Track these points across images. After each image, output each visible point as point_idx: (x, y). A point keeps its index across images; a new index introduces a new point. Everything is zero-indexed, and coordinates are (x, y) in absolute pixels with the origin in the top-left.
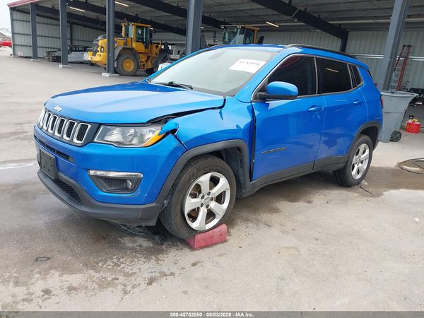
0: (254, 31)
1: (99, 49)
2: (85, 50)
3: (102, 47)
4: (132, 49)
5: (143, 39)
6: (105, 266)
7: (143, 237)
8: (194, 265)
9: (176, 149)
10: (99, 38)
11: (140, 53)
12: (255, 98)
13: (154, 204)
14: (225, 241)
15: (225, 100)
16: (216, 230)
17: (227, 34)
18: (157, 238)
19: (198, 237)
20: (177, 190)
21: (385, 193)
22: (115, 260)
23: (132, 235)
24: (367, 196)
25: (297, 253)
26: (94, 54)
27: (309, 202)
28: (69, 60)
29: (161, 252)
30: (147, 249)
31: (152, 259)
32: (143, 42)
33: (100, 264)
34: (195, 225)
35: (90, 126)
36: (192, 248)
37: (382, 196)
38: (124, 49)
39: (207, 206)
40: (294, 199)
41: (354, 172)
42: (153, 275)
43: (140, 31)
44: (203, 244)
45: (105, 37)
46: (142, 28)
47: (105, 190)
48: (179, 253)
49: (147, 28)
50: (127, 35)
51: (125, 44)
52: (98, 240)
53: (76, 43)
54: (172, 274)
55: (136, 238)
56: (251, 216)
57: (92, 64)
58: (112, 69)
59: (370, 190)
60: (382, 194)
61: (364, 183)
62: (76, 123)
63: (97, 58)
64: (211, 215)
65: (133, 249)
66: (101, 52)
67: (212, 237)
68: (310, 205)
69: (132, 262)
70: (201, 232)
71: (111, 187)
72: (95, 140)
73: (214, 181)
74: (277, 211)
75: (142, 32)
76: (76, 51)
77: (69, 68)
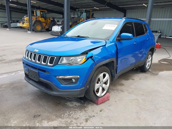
0: (90, 11)
1: (25, 21)
2: (18, 22)
3: (26, 20)
4: (39, 21)
5: (43, 16)
6: (65, 116)
7: (75, 101)
8: (101, 111)
9: (92, 64)
10: (25, 17)
11: (43, 22)
12: (116, 40)
13: (84, 88)
14: (109, 100)
15: (106, 42)
16: (105, 95)
17: (79, 13)
18: (82, 101)
19: (100, 99)
20: (92, 81)
21: (159, 73)
22: (68, 113)
23: (70, 101)
24: (153, 75)
25: (138, 101)
26: (23, 23)
27: (133, 80)
28: (12, 26)
29: (85, 107)
30: (79, 106)
31: (83, 111)
32: (44, 18)
33: (62, 115)
34: (98, 95)
35: (55, 57)
36: (97, 104)
37: (159, 75)
38: (36, 21)
39: (102, 86)
40: (127, 79)
41: (147, 66)
42: (86, 117)
43: (42, 13)
44: (101, 102)
45: (27, 16)
46: (43, 12)
47: (64, 84)
48: (92, 106)
49: (45, 12)
50: (37, 15)
51: (36, 19)
53: (13, 19)
54: (94, 116)
55: (72, 102)
56: (114, 88)
57: (21, 28)
58: (31, 29)
59: (153, 72)
60: (158, 74)
61: (150, 70)
62: (48, 57)
63: (24, 25)
64: (103, 89)
65: (73, 107)
66: (26, 22)
67: (104, 99)
68: (134, 81)
69: (75, 113)
70: (100, 97)
71: (66, 82)
72: (59, 63)
73: (104, 76)
74: (122, 85)
75: (43, 14)
76: (13, 22)
77: (12, 30)
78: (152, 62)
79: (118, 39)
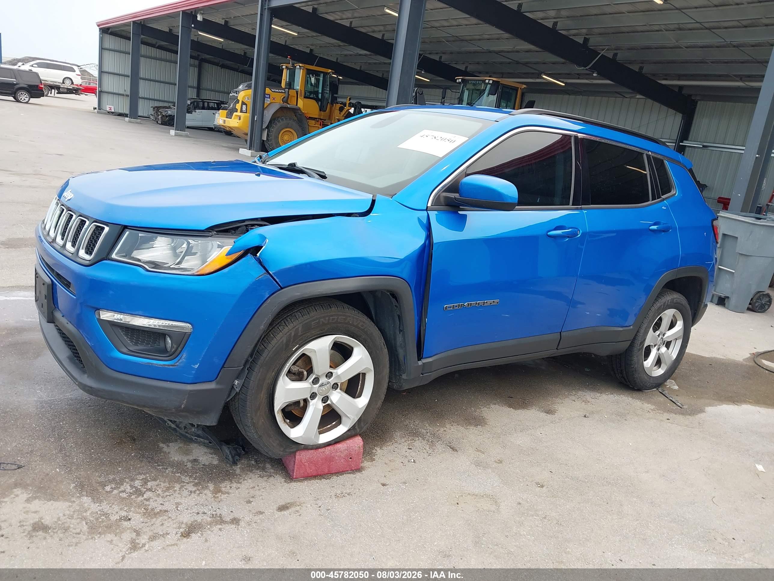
0: (516, 89)
1: (238, 106)
2: (219, 106)
3: (243, 103)
4: (296, 111)
5: (317, 93)
6: (115, 492)
7: (205, 445)
8: (283, 508)
9: (257, 285)
10: (241, 87)
11: (311, 118)
12: (437, 202)
14: (359, 469)
16: (339, 446)
17: (466, 93)
18: (226, 450)
19: (302, 456)
20: (260, 362)
21: (709, 409)
22: (137, 483)
23: (187, 439)
24: (670, 411)
25: (493, 508)
26: (229, 116)
27: (549, 412)
28: (188, 123)
29: (229, 476)
30: (211, 467)
31: (207, 487)
32: (317, 100)
33: (108, 488)
34: (296, 433)
35: (107, 229)
36: (289, 476)
37: (702, 415)
38: (282, 109)
39: (325, 399)
40: (521, 404)
41: (648, 363)
42: (199, 518)
43: (313, 80)
44: (311, 470)
45: (249, 87)
46: (316, 74)
47: (125, 350)
48: (262, 483)
49: (325, 74)
50: (290, 85)
51: (286, 100)
52: (121, 443)
53: (205, 95)
54: (235, 521)
55: (193, 446)
58: (257, 143)
59: (680, 400)
60: (702, 411)
61: (672, 385)
62: (87, 223)
63: (233, 123)
65: (179, 467)
66: (241, 111)
67: (330, 459)
68: (549, 416)
69: (168, 489)
70: (307, 448)
71: (136, 344)
72: (114, 256)
73: (342, 352)
74: (479, 422)
75: (317, 81)
76: (203, 108)
77: (187, 136)
78: (689, 350)
79: (446, 198)
